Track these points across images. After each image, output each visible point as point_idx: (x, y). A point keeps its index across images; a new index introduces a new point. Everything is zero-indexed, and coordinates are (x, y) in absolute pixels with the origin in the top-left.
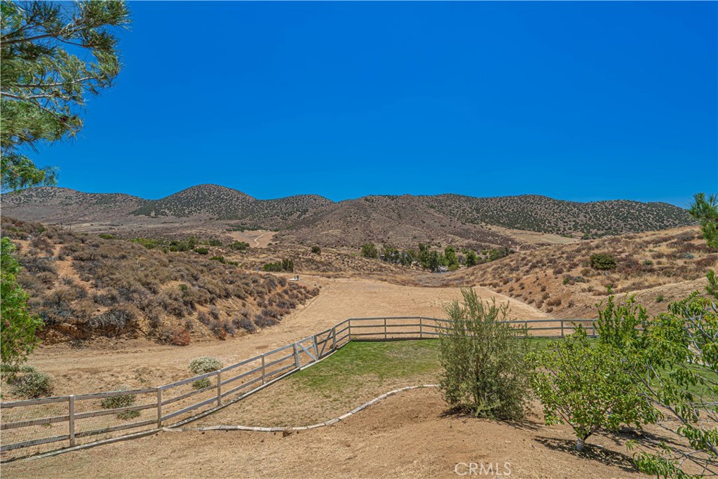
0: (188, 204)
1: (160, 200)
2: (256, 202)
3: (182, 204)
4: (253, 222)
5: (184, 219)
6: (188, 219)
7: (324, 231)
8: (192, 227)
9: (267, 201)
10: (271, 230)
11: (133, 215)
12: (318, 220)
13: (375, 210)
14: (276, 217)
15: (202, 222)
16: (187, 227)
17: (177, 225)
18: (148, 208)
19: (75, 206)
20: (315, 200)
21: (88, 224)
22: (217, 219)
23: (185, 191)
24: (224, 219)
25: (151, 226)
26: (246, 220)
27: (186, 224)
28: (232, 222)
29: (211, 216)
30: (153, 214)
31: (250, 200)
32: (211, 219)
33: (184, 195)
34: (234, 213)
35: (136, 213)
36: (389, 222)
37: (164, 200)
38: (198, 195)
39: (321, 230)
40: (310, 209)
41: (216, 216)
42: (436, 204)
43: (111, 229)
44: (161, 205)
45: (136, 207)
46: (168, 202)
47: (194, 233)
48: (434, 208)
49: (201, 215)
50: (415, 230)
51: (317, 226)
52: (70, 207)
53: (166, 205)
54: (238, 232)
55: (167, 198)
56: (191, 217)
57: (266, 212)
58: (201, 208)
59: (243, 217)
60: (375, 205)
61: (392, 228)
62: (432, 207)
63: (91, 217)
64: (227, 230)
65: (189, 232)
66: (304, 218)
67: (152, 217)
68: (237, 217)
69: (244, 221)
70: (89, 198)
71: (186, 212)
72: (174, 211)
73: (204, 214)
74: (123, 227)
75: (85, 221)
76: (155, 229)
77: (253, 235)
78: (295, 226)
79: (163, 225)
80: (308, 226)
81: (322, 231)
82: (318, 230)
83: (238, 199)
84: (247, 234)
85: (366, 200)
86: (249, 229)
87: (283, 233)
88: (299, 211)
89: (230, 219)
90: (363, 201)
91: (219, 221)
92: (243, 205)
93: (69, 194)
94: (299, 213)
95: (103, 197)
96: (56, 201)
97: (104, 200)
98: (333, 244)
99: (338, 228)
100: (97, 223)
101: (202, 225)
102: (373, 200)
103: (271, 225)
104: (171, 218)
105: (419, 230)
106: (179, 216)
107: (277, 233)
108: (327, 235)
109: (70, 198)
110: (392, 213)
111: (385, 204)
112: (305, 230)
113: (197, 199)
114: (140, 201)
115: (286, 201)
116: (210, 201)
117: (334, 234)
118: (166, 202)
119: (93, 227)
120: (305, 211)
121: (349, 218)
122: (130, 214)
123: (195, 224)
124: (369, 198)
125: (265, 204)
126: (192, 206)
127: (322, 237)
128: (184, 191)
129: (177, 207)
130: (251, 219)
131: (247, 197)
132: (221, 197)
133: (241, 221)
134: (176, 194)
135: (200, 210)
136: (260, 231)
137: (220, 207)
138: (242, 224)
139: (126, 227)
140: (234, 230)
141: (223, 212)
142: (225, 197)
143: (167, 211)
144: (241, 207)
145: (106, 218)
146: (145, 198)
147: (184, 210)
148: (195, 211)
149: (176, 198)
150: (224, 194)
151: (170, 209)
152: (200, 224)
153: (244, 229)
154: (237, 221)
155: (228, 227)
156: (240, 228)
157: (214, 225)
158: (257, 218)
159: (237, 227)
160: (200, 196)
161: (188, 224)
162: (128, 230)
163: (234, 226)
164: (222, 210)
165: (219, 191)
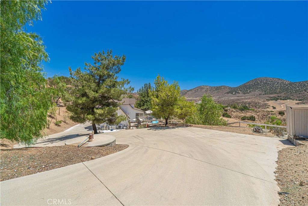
0: (250, 88)
1: (237, 87)
2: (291, 84)
3: (246, 88)
4: (286, 95)
5: (247, 95)
6: (249, 94)
8: (250, 98)
9: (299, 83)
10: (296, 100)
11: (226, 94)
14: (304, 92)
16: (246, 99)
17: (243, 97)
18: (233, 91)
19: (209, 91)
22: (264, 95)
23: (248, 82)
24: (268, 94)
25: (232, 98)
26: (283, 95)
27: (247, 97)
28: (272, 96)
30: (234, 93)
31: (287, 83)
32: (260, 94)
33: (248, 84)
34: (274, 91)
35: (228, 93)
37: (239, 87)
43: (218, 99)
44: (237, 89)
45: (228, 91)
46: (241, 87)
47: (249, 101)
49: (256, 92)
52: (208, 92)
53: (239, 89)
54: (273, 101)
55: (240, 86)
57: (298, 89)
58: (256, 89)
59: (280, 93)
64: (267, 100)
65: (246, 101)
68: (276, 93)
69: (279, 95)
70: (213, 88)
71: (248, 91)
72: (243, 91)
73: (257, 92)
74: (222, 98)
76: (233, 100)
77: (283, 102)
79: (237, 98)
83: (278, 83)
84: (278, 102)
86: (281, 99)
89: (271, 94)
91: (265, 95)
93: (208, 87)
96: (204, 90)
97: (218, 88)
100: (214, 97)
103: (298, 97)
104: (241, 94)
106: (245, 94)
107: (300, 101)
113: (254, 85)
114: (230, 88)
116: (261, 86)
118: (240, 88)
122: (225, 93)
123: (251, 97)
125: (297, 84)
126: (251, 88)
129: (244, 90)
130: (285, 94)
131: (285, 81)
132: (268, 83)
133: (278, 95)
134: (244, 84)
135: (255, 90)
136: (288, 100)
137: (266, 88)
138: (278, 97)
139: (223, 99)
140: (271, 100)
141: (268, 91)
142: (270, 83)
143: (240, 92)
144: (279, 87)
145: (218, 95)
146: (232, 87)
147: (247, 91)
148: (253, 91)
149: (245, 85)
150: (269, 81)
151: (241, 91)
152: (254, 97)
153: (278, 99)
154: (275, 95)
155: (268, 98)
156: (275, 99)
157: (261, 98)
158: (290, 93)
159: (273, 98)
160: (256, 84)
161: (248, 97)
162: (224, 100)
163: (272, 98)
164: (267, 90)
165: (267, 80)
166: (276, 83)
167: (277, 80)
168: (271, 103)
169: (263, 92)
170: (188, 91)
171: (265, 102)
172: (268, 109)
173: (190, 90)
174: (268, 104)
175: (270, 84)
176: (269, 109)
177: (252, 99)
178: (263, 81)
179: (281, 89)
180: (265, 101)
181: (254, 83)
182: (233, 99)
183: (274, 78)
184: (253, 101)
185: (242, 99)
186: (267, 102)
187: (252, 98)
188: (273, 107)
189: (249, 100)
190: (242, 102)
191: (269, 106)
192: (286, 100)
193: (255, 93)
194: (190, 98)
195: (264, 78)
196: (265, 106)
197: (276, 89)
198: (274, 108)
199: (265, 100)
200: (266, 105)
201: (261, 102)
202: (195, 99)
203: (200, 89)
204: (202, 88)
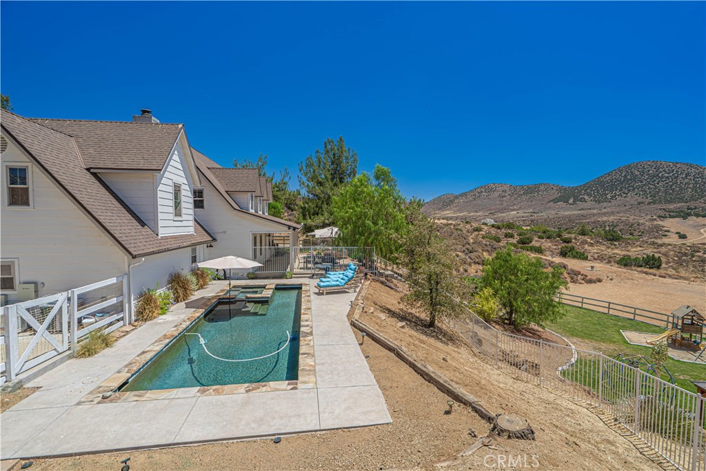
0: (612, 188)
1: (580, 186)
3: (603, 188)
5: (605, 204)
6: (610, 204)
8: (613, 213)
11: (552, 203)
15: (627, 208)
16: (604, 214)
17: (595, 211)
18: (567, 196)
19: (508, 197)
21: (515, 212)
22: (649, 204)
24: (660, 202)
25: (567, 213)
26: (700, 204)
27: (605, 210)
28: (672, 207)
29: (640, 200)
30: (571, 201)
32: (639, 204)
33: (608, 178)
34: (677, 194)
35: (555, 201)
37: (585, 185)
38: (625, 176)
41: (650, 199)
43: (531, 216)
44: (581, 191)
45: (556, 195)
46: (589, 187)
47: (611, 220)
49: (628, 199)
52: (505, 199)
53: (585, 191)
54: (677, 219)
55: (588, 183)
56: (614, 202)
58: (629, 190)
59: (692, 198)
63: (519, 206)
64: (659, 217)
65: (605, 219)
67: (570, 204)
68: (681, 200)
69: (692, 205)
70: (518, 190)
71: (609, 196)
72: (595, 197)
73: (632, 198)
74: (542, 214)
75: (514, 210)
77: (704, 223)
79: (580, 212)
83: (687, 175)
84: (691, 222)
86: (697, 215)
89: (670, 202)
91: (652, 206)
92: (696, 183)
93: (505, 188)
95: (529, 188)
96: (496, 194)
97: (530, 190)
100: (522, 211)
101: (624, 212)
104: (589, 204)
106: (599, 202)
109: (505, 191)
113: (624, 181)
114: (560, 189)
116: (641, 182)
118: (586, 188)
119: (518, 215)
122: (549, 202)
123: (617, 210)
126: (617, 189)
128: (608, 174)
129: (598, 192)
132: (660, 175)
133: (688, 204)
134: (598, 178)
135: (627, 194)
137: (656, 188)
138: (688, 209)
139: (544, 215)
140: (671, 217)
141: (660, 194)
142: (666, 175)
143: (586, 197)
144: (691, 186)
145: (530, 207)
146: (566, 185)
147: (606, 195)
148: (620, 195)
149: (599, 183)
150: (664, 171)
151: (589, 195)
152: (624, 209)
153: (689, 215)
154: (683, 204)
155: (661, 213)
156: (682, 214)
157: (642, 211)
159: (677, 212)
160: (629, 177)
161: (609, 210)
162: (545, 217)
163: (673, 212)
164: (658, 192)
165: (657, 169)
166: (684, 176)
167: (685, 168)
168: (672, 224)
169: (647, 198)
170: (456, 197)
171: (656, 223)
172: (666, 240)
173: (461, 195)
174: (663, 227)
175: (667, 177)
176: (669, 240)
177: (618, 215)
178: (649, 171)
179: (696, 190)
180: (655, 220)
181: (623, 175)
182: (570, 215)
183: (677, 163)
184: (623, 218)
185: (594, 215)
186: (661, 223)
187: (618, 213)
188: (677, 233)
189: (611, 218)
190: (594, 222)
191: (668, 231)
193: (627, 202)
194: (461, 213)
195: (649, 163)
196: (657, 232)
197: (681, 189)
198: (683, 237)
199: (655, 217)
200: (658, 228)
201: (645, 221)
202: (473, 216)
203: (485, 192)
204: (491, 190)
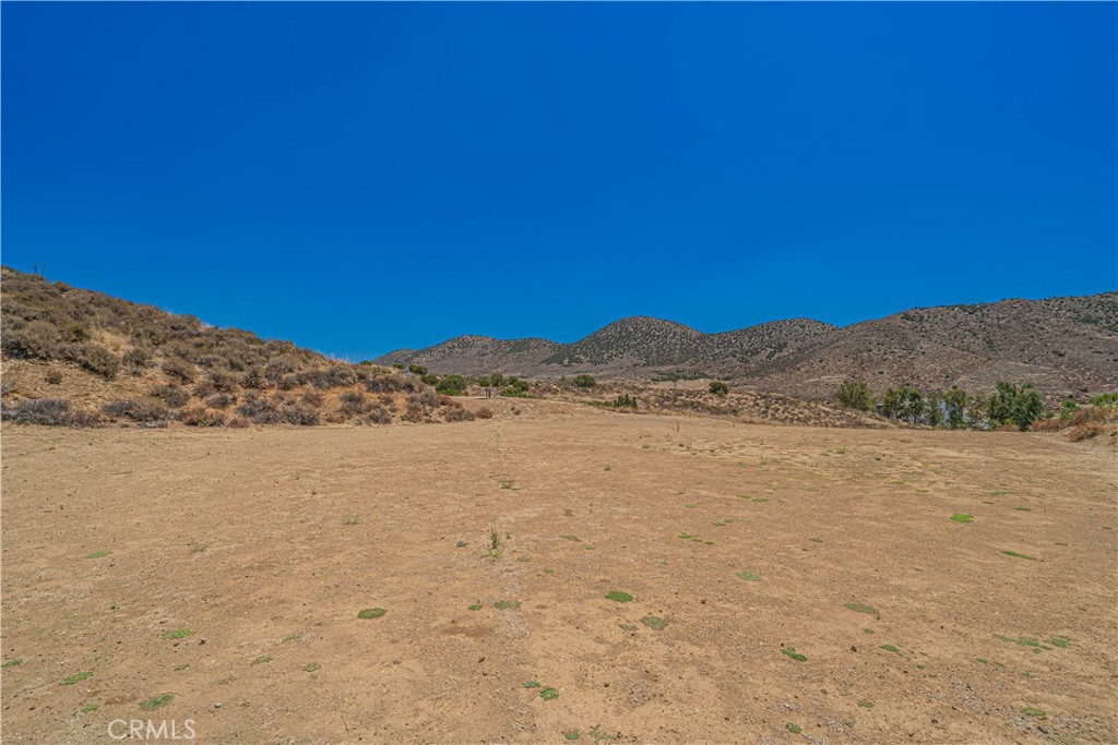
0: (608, 346)
1: (575, 344)
2: (702, 338)
3: (598, 348)
4: (694, 367)
5: (601, 366)
6: (607, 366)
7: (813, 377)
8: (609, 376)
9: (720, 335)
11: (544, 364)
12: (802, 359)
13: (926, 335)
14: (731, 358)
18: (561, 355)
19: (490, 356)
20: (803, 327)
22: (644, 365)
23: (604, 329)
24: (653, 364)
26: (686, 366)
27: (602, 373)
28: (663, 369)
29: (635, 361)
30: (566, 361)
31: (694, 336)
32: (635, 365)
33: (604, 334)
34: (668, 355)
35: (548, 361)
36: (963, 357)
37: (580, 342)
38: (620, 333)
39: (805, 376)
40: (790, 343)
41: (643, 362)
42: (1101, 313)
44: (576, 350)
45: (549, 354)
46: (584, 344)
48: (1096, 322)
49: (624, 360)
50: (1031, 371)
51: (799, 369)
52: (486, 357)
53: (581, 349)
54: (668, 382)
55: (583, 339)
56: (611, 364)
57: (717, 351)
58: (625, 350)
59: (680, 361)
60: (927, 325)
61: (966, 369)
62: (1088, 320)
63: (504, 368)
64: (653, 380)
66: (778, 358)
67: (565, 366)
68: (671, 362)
69: (681, 367)
70: (503, 346)
71: (605, 356)
72: (591, 357)
73: (628, 359)
78: (763, 371)
80: (783, 371)
81: (808, 378)
82: (801, 375)
83: (675, 334)
85: (907, 317)
86: (685, 378)
87: (736, 383)
88: (771, 347)
89: (662, 364)
90: (898, 321)
91: (647, 368)
92: (682, 343)
93: (487, 342)
94: (769, 350)
95: (517, 344)
96: (474, 351)
97: (519, 347)
98: (824, 399)
99: (841, 372)
101: (621, 375)
102: (922, 318)
104: (586, 365)
105: (1043, 371)
106: (596, 363)
108: (815, 385)
109: (487, 347)
110: (969, 340)
111: (953, 323)
112: (775, 377)
113: (619, 339)
114: (553, 347)
115: (750, 332)
116: (636, 340)
117: (831, 382)
118: (582, 345)
120: (781, 347)
121: (865, 354)
122: (542, 362)
123: (613, 373)
124: (912, 313)
125: (716, 339)
126: (613, 348)
127: (804, 389)
129: (594, 351)
130: (692, 364)
131: (690, 331)
132: (652, 333)
133: (677, 366)
134: (593, 334)
135: (623, 354)
136: (702, 380)
137: (649, 347)
138: (677, 371)
140: (664, 380)
141: (653, 355)
142: (657, 333)
143: (582, 357)
144: (678, 346)
145: (518, 369)
146: (560, 342)
147: (603, 354)
148: (616, 355)
149: (595, 339)
150: (655, 328)
151: (585, 354)
152: (620, 371)
153: (678, 377)
154: (670, 367)
155: (655, 376)
157: (638, 374)
158: (702, 362)
159: (668, 375)
160: (623, 334)
161: (605, 373)
163: (665, 374)
164: (651, 353)
165: (649, 325)
166: (672, 335)
167: (672, 326)
169: (642, 359)
170: (415, 355)
173: (424, 351)
175: (658, 336)
178: (641, 328)
179: (683, 351)
181: (618, 331)
183: (666, 321)
192: (696, 378)
193: (623, 363)
195: (641, 319)
197: (671, 349)
199: (650, 381)
203: (459, 346)
204: (466, 345)
